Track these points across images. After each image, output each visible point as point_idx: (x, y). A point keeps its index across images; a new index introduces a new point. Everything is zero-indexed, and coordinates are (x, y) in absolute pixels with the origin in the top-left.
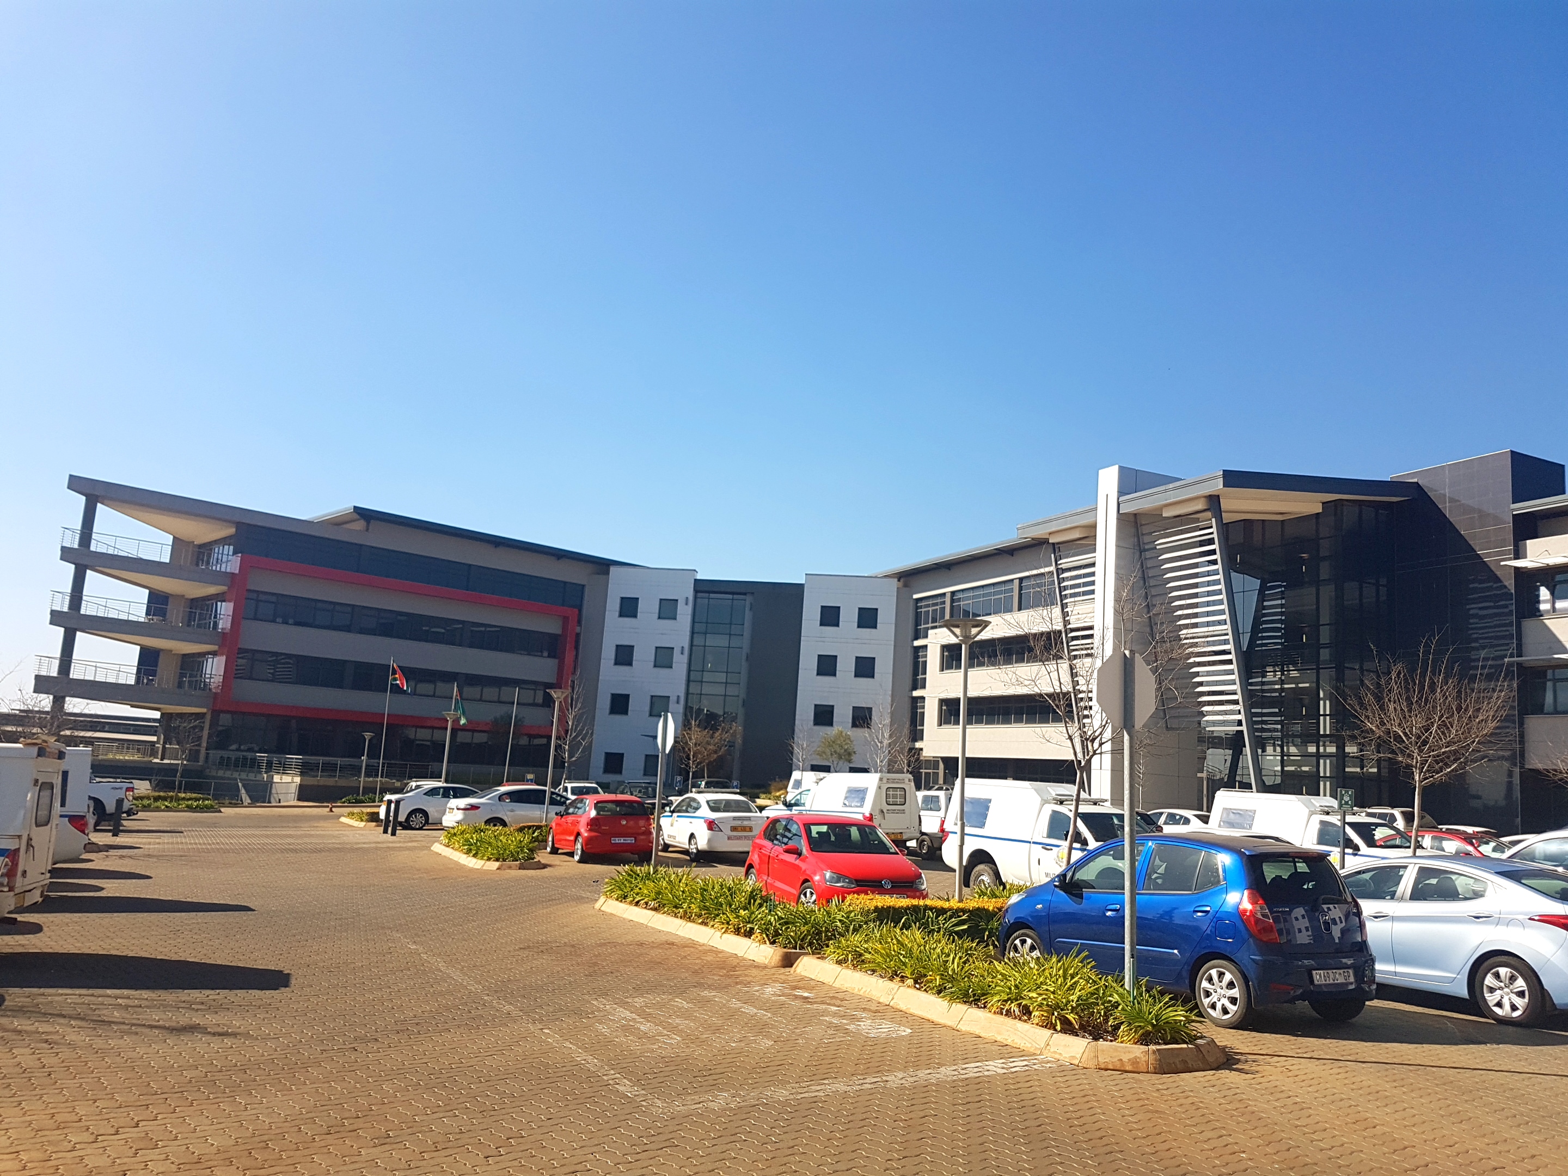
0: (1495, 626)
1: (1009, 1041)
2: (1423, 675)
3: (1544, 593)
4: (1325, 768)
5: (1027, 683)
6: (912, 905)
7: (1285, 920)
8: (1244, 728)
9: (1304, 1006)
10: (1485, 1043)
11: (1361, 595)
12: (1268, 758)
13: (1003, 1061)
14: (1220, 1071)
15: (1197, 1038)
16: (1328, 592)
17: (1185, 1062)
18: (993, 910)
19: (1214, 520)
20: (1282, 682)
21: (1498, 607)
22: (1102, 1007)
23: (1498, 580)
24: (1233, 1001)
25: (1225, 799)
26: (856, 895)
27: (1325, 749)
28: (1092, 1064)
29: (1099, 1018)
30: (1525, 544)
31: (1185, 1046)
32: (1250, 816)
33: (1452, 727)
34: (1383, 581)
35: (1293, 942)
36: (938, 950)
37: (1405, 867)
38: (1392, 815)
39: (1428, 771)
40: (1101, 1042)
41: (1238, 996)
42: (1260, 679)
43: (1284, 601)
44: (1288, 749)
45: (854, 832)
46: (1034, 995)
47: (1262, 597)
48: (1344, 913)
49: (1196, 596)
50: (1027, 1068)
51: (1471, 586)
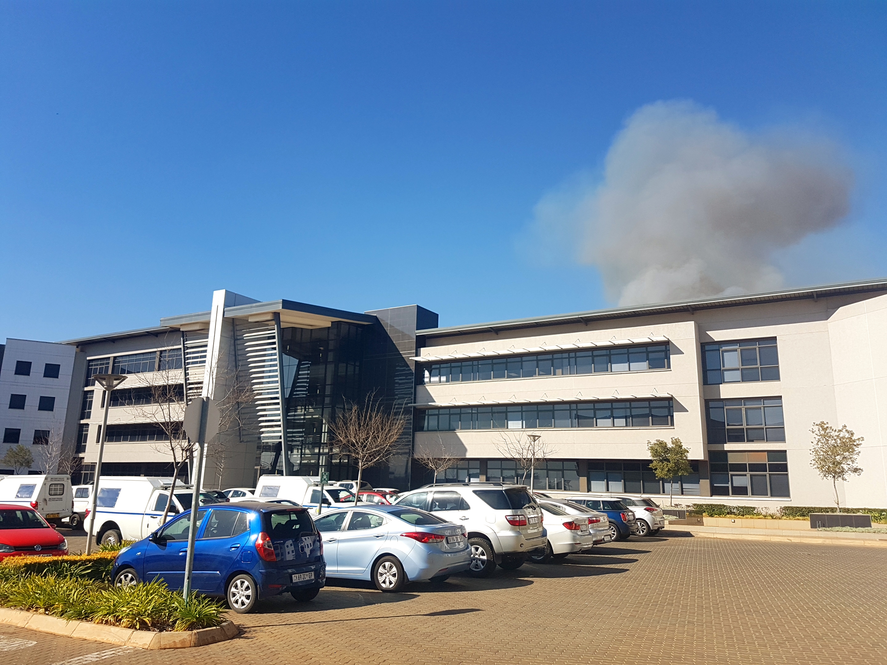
0: (406, 388)
1: (105, 639)
2: (367, 412)
3: (427, 373)
4: (323, 461)
5: (149, 416)
6: (53, 560)
7: (281, 548)
8: (282, 440)
9: (288, 595)
10: (375, 604)
11: (347, 370)
12: (294, 456)
13: (98, 653)
14: (234, 640)
15: (222, 622)
16: (331, 368)
17: (213, 637)
18: (110, 559)
19: (276, 326)
20: (305, 415)
21: (407, 379)
22: (168, 611)
23: (408, 366)
24: (248, 597)
25: (264, 481)
26: (12, 557)
27: (323, 451)
28: (156, 647)
29: (165, 618)
30: (420, 350)
31: (215, 628)
32: (277, 489)
33: (378, 438)
34: (357, 364)
35: (284, 560)
36: (65, 588)
37: (347, 513)
38: (352, 485)
39: (366, 461)
40: (164, 633)
41: (251, 594)
42: (293, 413)
43: (309, 372)
44: (305, 451)
45: (19, 514)
46: (125, 609)
47: (298, 369)
48: (313, 540)
49: (263, 366)
50: (113, 655)
51: (397, 368)
